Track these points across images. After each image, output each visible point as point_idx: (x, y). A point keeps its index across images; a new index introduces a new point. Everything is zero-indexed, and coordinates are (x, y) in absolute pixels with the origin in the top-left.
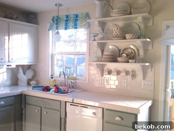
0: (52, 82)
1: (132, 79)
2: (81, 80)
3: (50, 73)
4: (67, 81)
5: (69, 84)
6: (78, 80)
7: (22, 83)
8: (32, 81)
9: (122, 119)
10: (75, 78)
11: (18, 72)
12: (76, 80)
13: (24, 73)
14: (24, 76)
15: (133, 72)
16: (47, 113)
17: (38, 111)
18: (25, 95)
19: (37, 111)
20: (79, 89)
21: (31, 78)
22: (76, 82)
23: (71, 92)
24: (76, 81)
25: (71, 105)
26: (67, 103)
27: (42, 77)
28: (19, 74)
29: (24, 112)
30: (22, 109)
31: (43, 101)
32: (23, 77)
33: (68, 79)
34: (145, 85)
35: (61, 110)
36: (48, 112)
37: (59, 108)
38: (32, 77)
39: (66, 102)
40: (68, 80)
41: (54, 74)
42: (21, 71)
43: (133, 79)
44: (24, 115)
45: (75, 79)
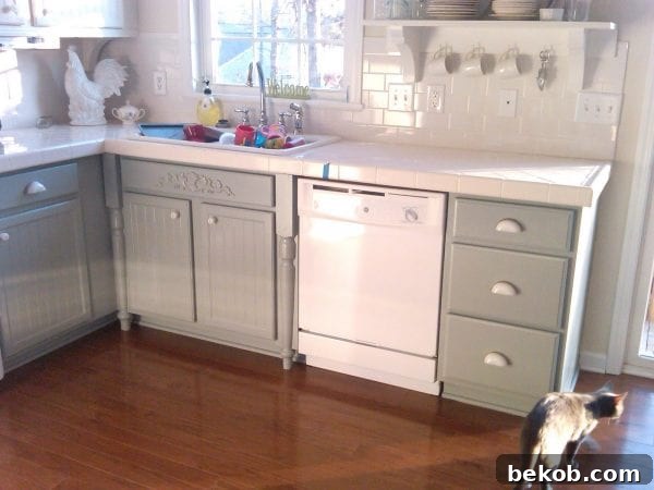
0: (209, 107)
1: (538, 90)
2: (324, 99)
3: (195, 74)
4: (272, 104)
5: (282, 115)
6: (316, 97)
7: (85, 115)
8: (124, 104)
9: (522, 227)
10: (304, 90)
11: (64, 69)
12: (309, 98)
13: (90, 75)
14: (89, 86)
15: (544, 58)
16: (216, 220)
17: (179, 216)
18: (118, 157)
19: (174, 215)
20: (323, 132)
21: (119, 94)
22: (307, 107)
23: (302, 143)
24: (308, 102)
25: (315, 187)
26: (299, 180)
27: (163, 91)
28: (68, 78)
29: (116, 223)
30: (107, 212)
31: (198, 176)
32: (86, 92)
33: (275, 96)
34: (587, 109)
35: (277, 209)
36: (220, 218)
37: (270, 203)
38: (121, 89)
39: (295, 178)
40: (275, 100)
41: (211, 76)
42: (75, 63)
43: (541, 88)
44: (117, 233)
45: (303, 94)
